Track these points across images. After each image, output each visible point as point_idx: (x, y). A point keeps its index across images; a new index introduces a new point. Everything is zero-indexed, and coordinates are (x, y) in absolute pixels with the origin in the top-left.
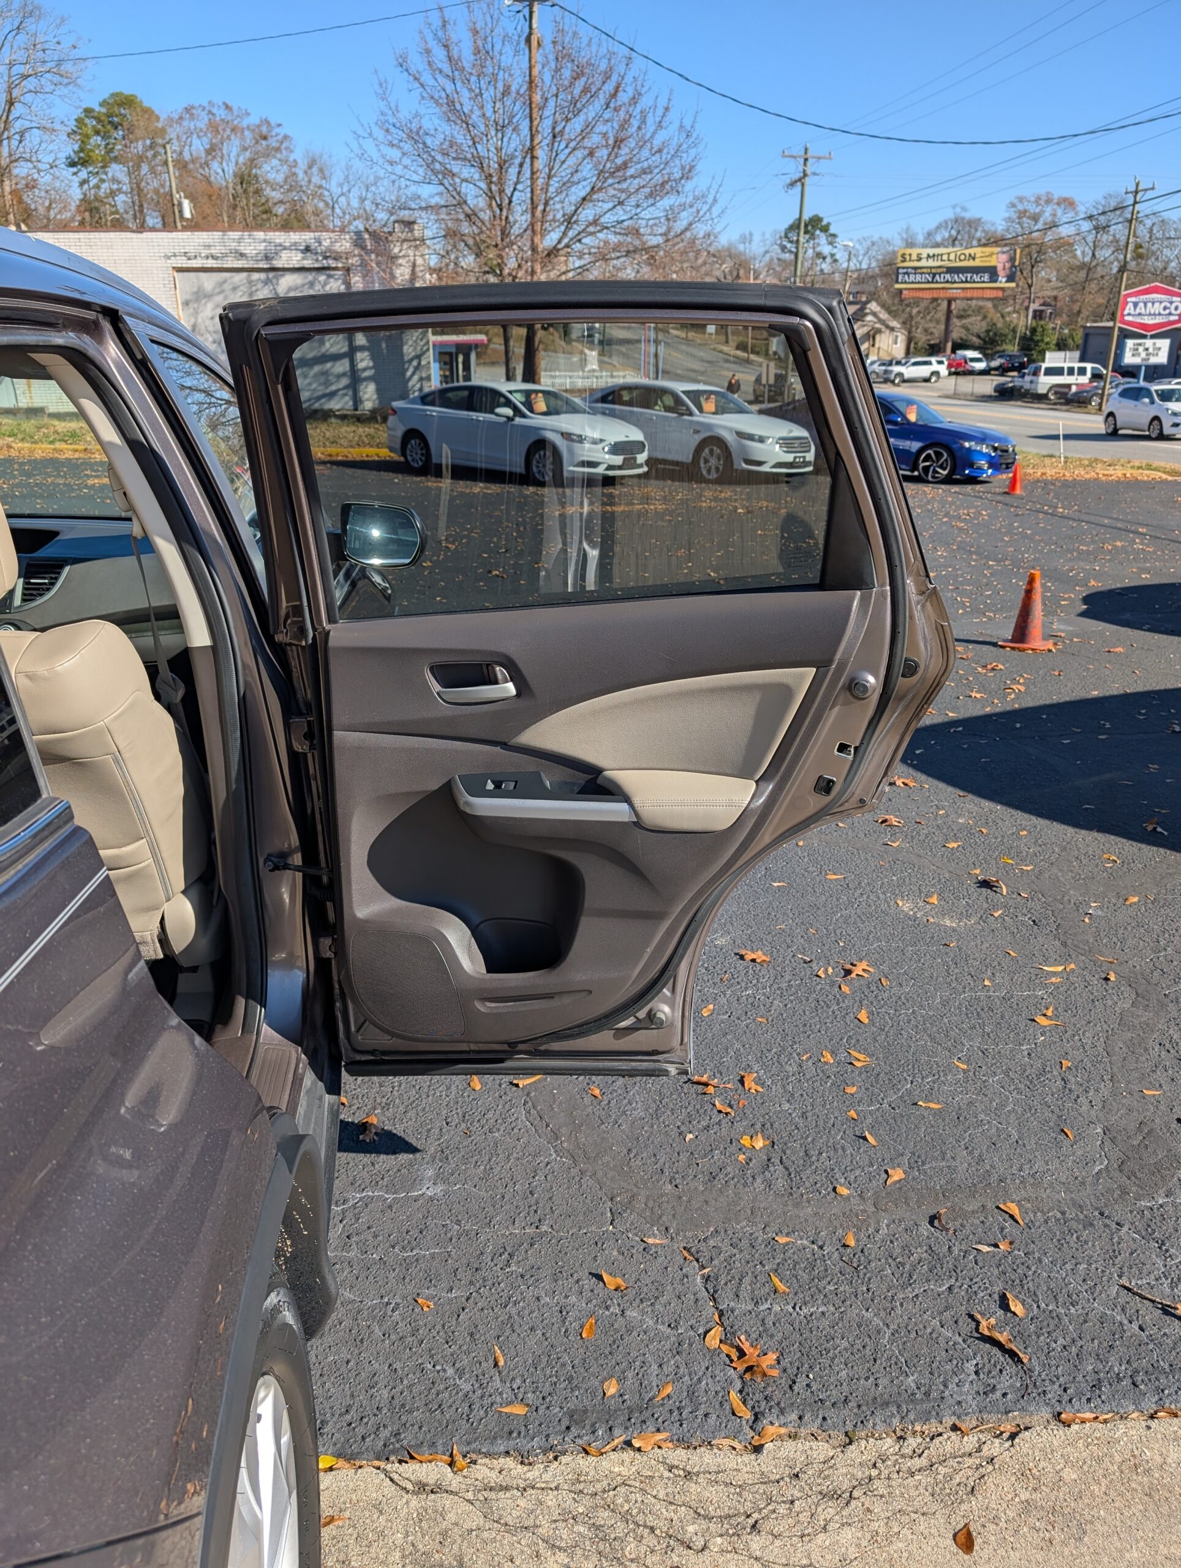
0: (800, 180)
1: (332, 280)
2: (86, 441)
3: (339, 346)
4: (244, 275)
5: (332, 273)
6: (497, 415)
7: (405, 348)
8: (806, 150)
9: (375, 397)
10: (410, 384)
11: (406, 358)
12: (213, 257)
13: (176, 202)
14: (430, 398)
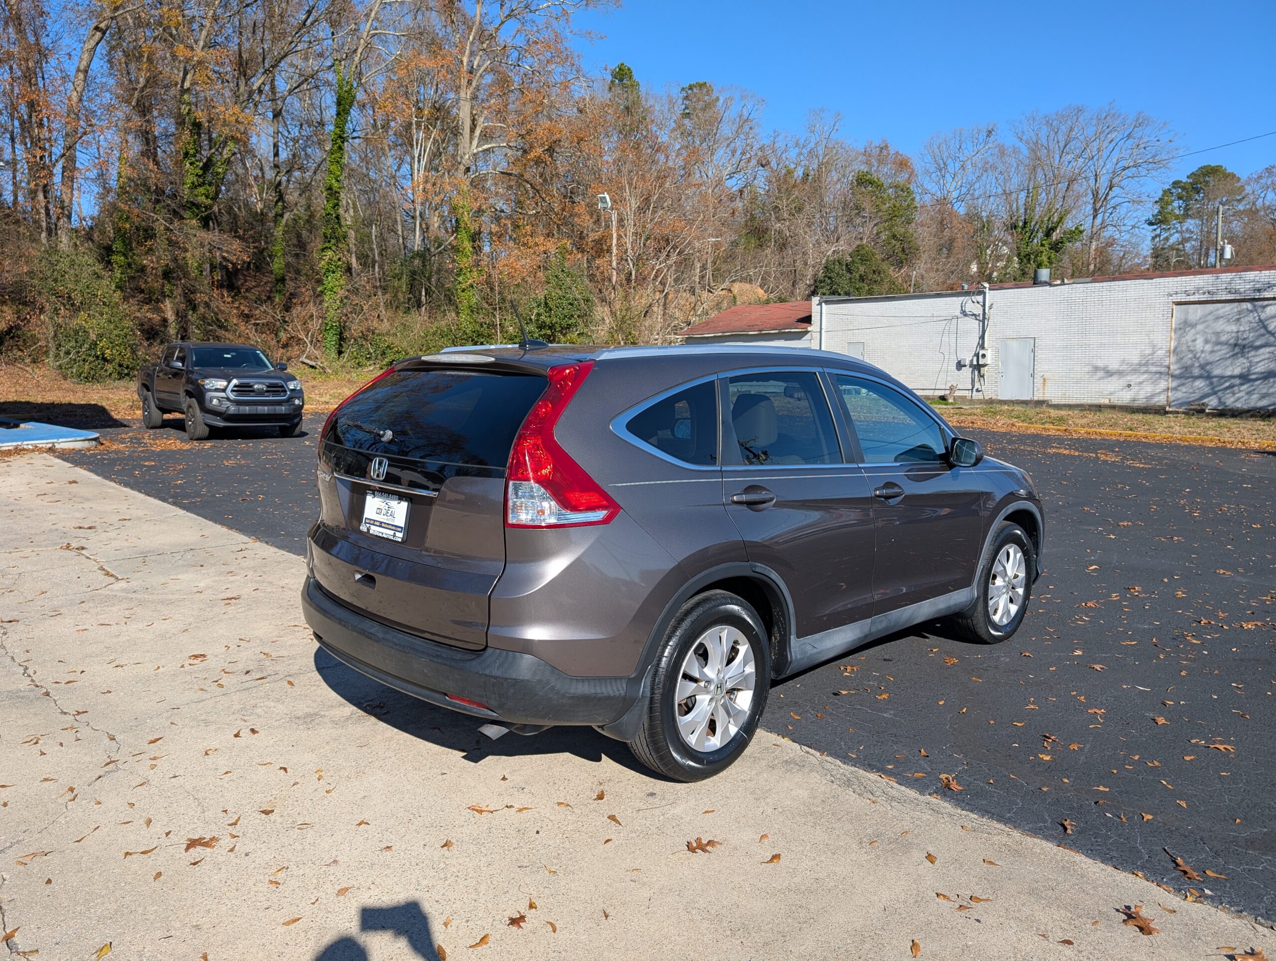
4: (1234, 304)
12: (1210, 293)
13: (1219, 248)
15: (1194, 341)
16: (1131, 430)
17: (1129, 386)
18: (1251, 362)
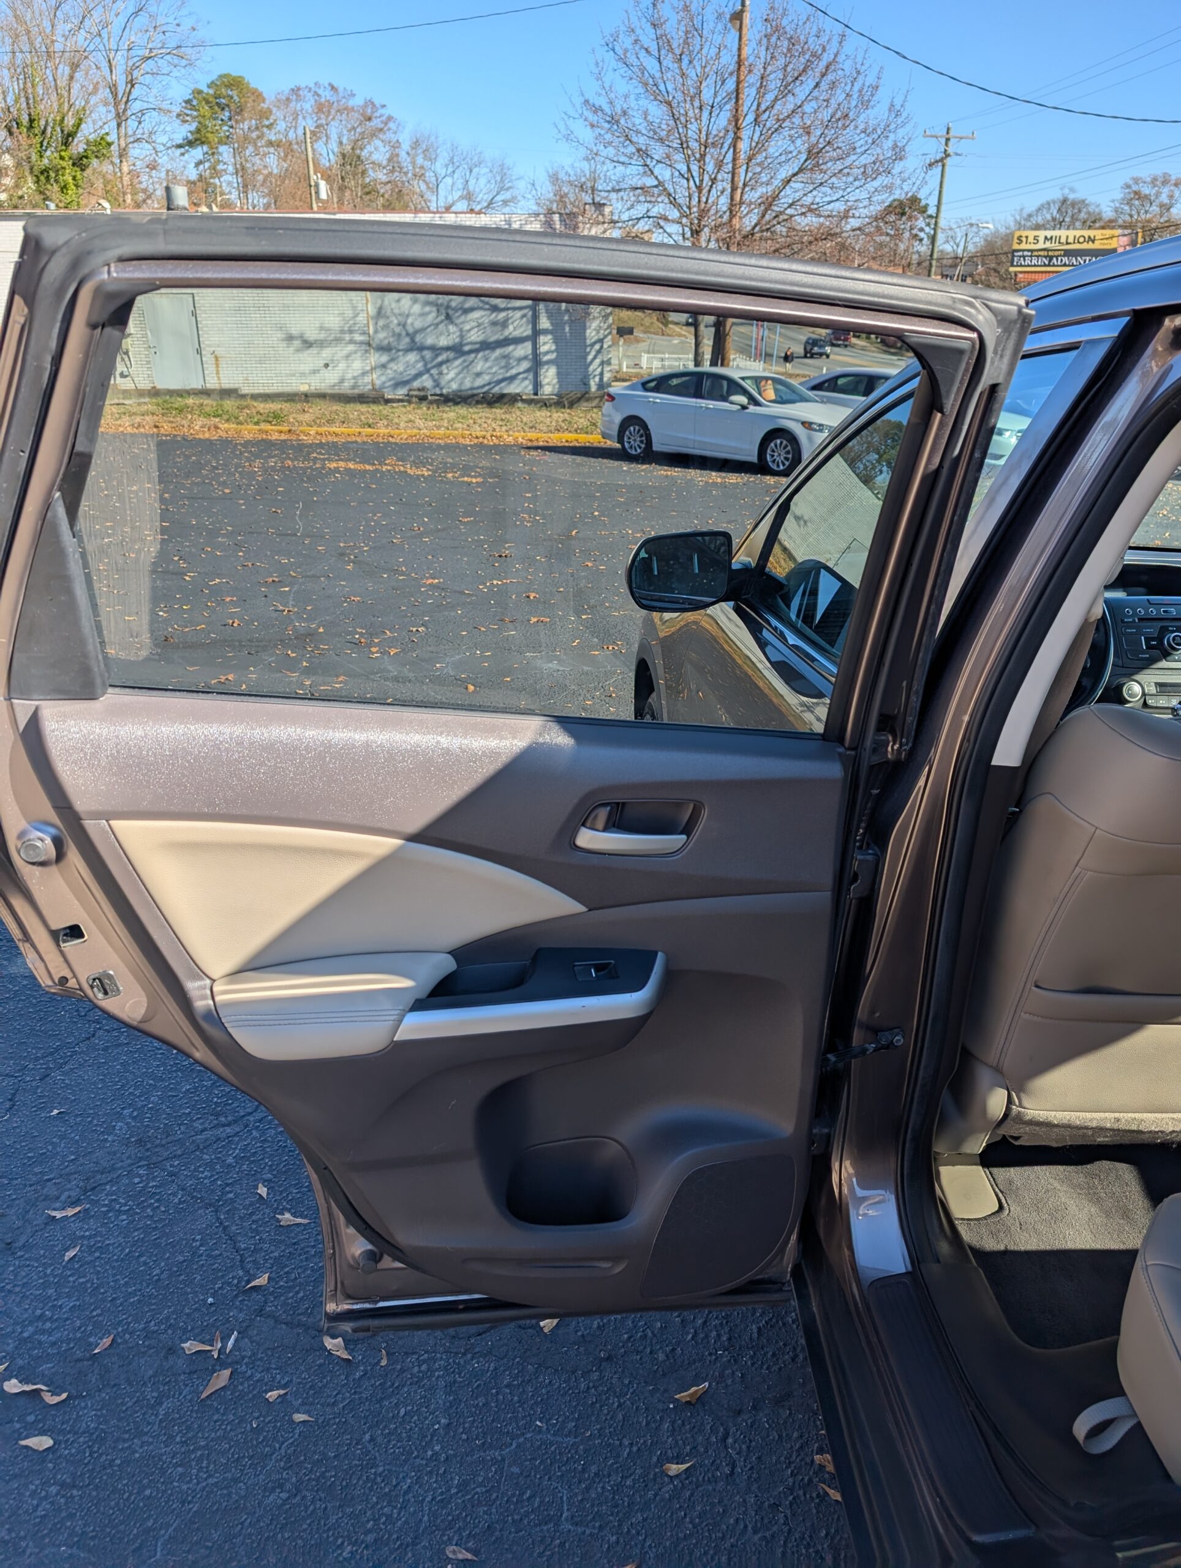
0: (942, 160)
2: (289, 423)
3: (522, 329)
6: (732, 403)
7: (588, 331)
8: (948, 129)
9: (555, 381)
10: (591, 368)
11: (588, 342)
13: (313, 183)
14: (653, 384)
16: (370, 426)
17: (326, 366)
18: (461, 330)
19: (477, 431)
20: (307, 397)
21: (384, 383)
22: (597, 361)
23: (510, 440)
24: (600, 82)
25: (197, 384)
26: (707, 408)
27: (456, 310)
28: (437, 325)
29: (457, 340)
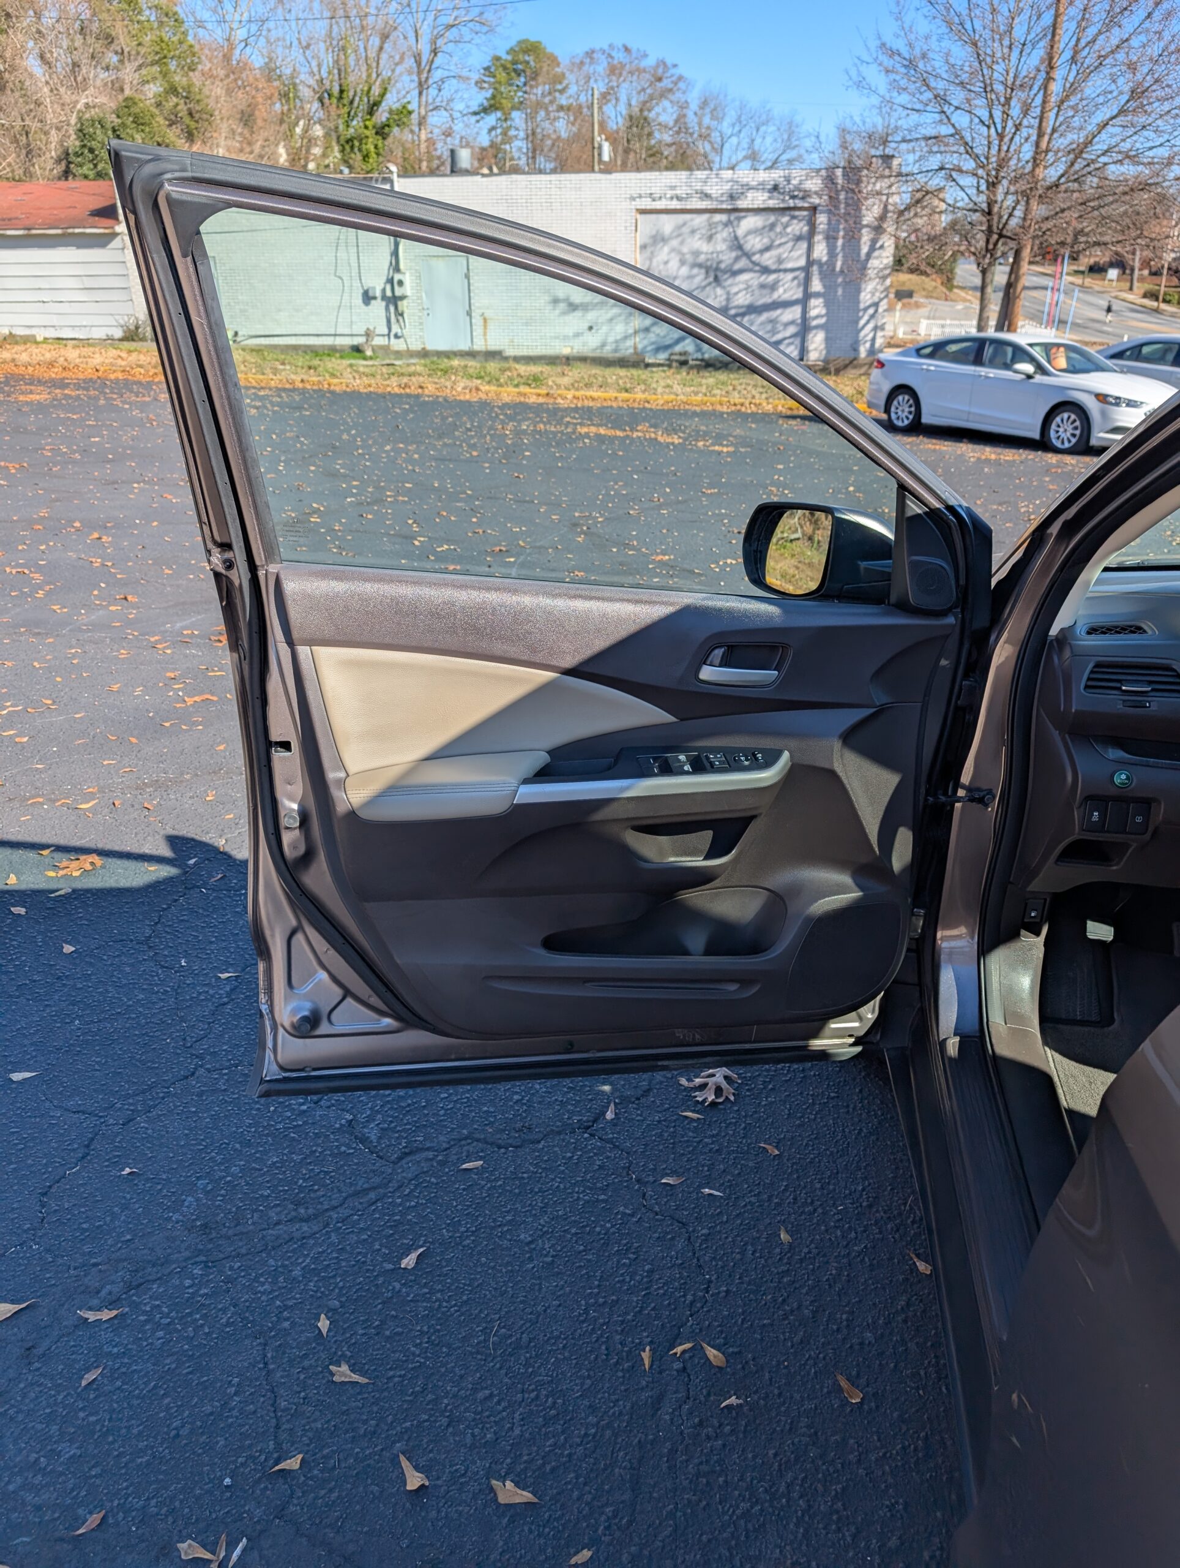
1: (795, 221)
2: (548, 386)
3: (791, 293)
4: (706, 216)
5: (797, 213)
6: (1016, 372)
7: (863, 295)
9: (823, 346)
10: (862, 334)
11: (862, 306)
12: (679, 198)
13: (596, 145)
14: (928, 351)
15: (666, 263)
16: (627, 391)
17: (591, 328)
18: (728, 293)
19: (736, 398)
20: (568, 360)
21: (645, 347)
22: (871, 326)
23: (769, 408)
24: (899, 23)
25: (464, 346)
26: (987, 377)
27: (725, 272)
28: (705, 287)
29: (724, 303)
